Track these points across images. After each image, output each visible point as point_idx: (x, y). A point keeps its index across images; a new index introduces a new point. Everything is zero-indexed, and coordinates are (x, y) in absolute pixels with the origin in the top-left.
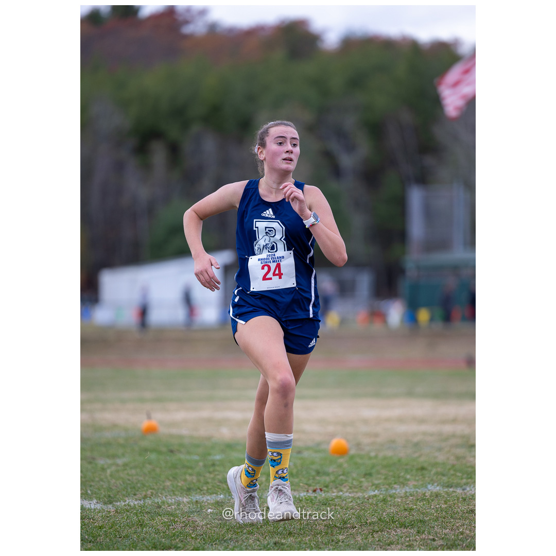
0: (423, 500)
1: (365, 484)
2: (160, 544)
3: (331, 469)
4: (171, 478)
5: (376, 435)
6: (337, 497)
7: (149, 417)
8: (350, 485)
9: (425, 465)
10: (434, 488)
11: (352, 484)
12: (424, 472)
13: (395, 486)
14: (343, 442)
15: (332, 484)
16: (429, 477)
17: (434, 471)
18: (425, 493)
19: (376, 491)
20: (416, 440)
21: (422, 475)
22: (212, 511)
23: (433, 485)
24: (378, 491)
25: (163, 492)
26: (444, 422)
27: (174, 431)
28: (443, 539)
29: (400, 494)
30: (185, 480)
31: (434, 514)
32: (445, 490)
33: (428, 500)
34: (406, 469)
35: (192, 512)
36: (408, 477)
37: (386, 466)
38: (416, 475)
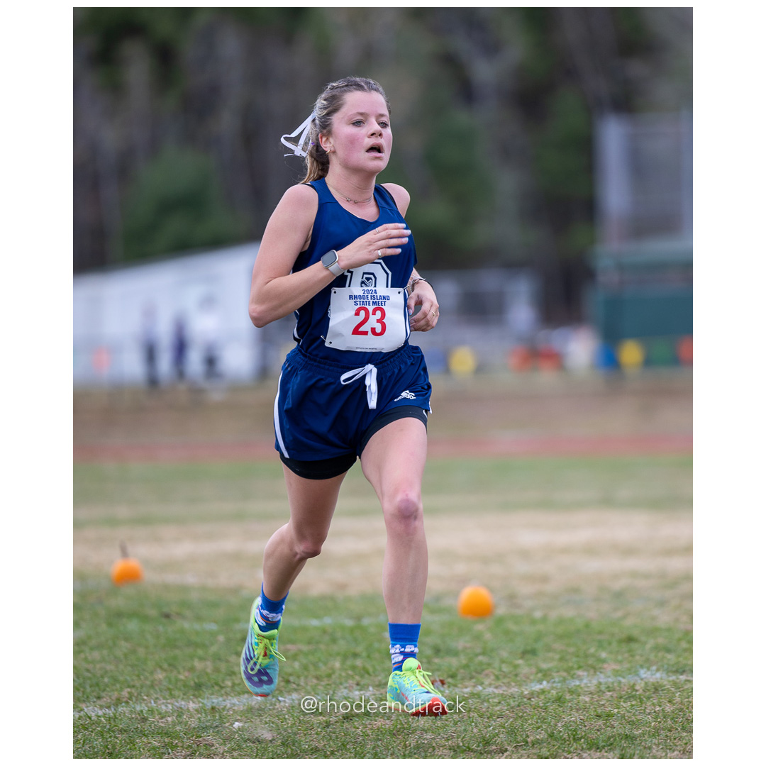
0: (630, 697)
1: (525, 670)
3: (461, 643)
4: (165, 666)
5: (545, 579)
6: (473, 695)
7: (125, 553)
8: (497, 673)
9: (635, 633)
10: (651, 676)
11: (500, 670)
12: (633, 646)
13: (580, 673)
14: (484, 592)
15: (462, 671)
16: (642, 656)
18: (634, 685)
19: (545, 683)
20: (617, 586)
21: (629, 651)
22: (241, 725)
23: (648, 670)
24: (548, 682)
25: (152, 691)
26: (669, 552)
27: (171, 578)
29: (588, 687)
30: (192, 669)
31: (650, 723)
32: (671, 679)
33: (640, 698)
34: (600, 642)
35: (205, 728)
36: (604, 655)
37: (562, 637)
38: (617, 652)
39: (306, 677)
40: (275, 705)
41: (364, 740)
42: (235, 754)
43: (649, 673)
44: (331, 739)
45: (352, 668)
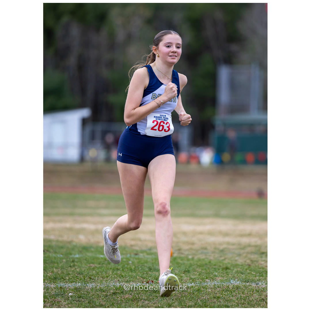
0: (227, 291)
1: (185, 278)
5: (193, 244)
9: (229, 266)
10: (235, 283)
12: (228, 271)
13: (207, 280)
16: (231, 275)
17: (235, 270)
18: (229, 286)
20: (221, 247)
21: (227, 273)
22: (72, 294)
24: (194, 283)
26: (242, 236)
29: (210, 286)
30: (52, 272)
31: (235, 301)
32: (243, 284)
33: (231, 291)
34: (215, 268)
35: (58, 295)
36: (216, 274)
37: (200, 266)
38: (222, 273)
39: (98, 277)
40: (86, 287)
41: (121, 302)
42: (70, 305)
43: (234, 281)
44: (108, 301)
45: (116, 274)
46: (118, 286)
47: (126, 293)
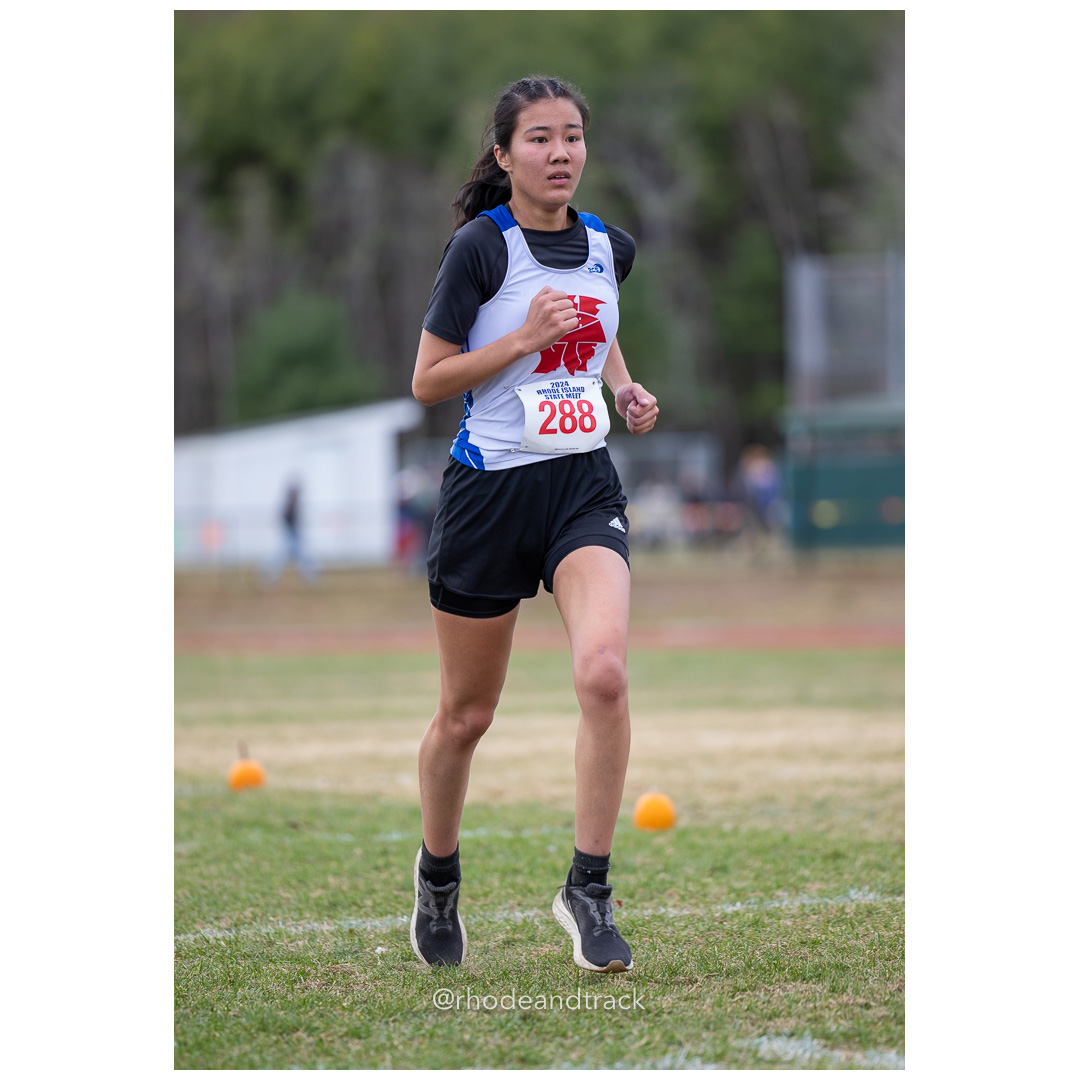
0: (840, 921)
1: (714, 889)
2: (275, 1023)
3: (639, 859)
4: (294, 882)
5: (734, 787)
6: (655, 918)
7: (244, 753)
8: (682, 893)
9: (842, 848)
10: (863, 897)
11: (686, 889)
12: (841, 862)
13: (780, 893)
14: (664, 800)
15: (641, 890)
16: (851, 874)
17: (861, 859)
18: (844, 907)
19: (738, 904)
20: (819, 794)
21: (836, 869)
22: (384, 950)
23: (860, 889)
24: (742, 903)
25: (279, 911)
26: (878, 757)
27: (298, 783)
28: (886, 1003)
29: (790, 909)
30: (326, 886)
31: (865, 951)
32: (886, 900)
33: (851, 923)
34: (801, 857)
36: (806, 872)
37: (757, 852)
38: (822, 870)
41: (529, 968)
42: (378, 983)
43: (861, 893)
45: (513, 886)
46: (520, 922)
47: (544, 941)
